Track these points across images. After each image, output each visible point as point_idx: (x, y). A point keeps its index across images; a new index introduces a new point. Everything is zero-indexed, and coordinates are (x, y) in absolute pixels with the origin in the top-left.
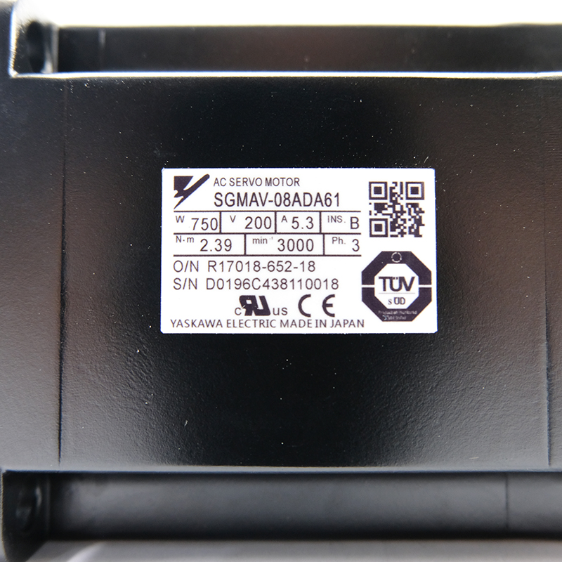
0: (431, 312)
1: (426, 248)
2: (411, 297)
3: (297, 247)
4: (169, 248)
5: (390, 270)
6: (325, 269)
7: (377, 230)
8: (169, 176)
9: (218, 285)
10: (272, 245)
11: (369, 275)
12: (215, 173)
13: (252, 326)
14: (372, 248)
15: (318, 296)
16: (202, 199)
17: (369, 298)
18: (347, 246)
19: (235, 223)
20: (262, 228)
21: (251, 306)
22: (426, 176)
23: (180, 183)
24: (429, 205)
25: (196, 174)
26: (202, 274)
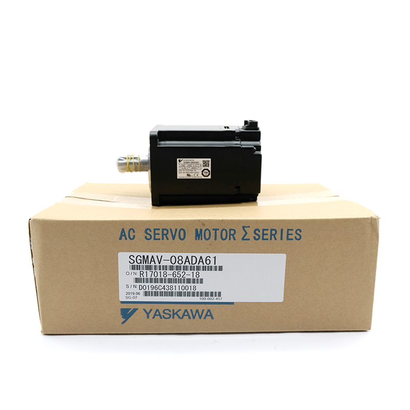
0: (210, 176)
1: (210, 168)
2: (208, 174)
3: (194, 168)
4: (178, 168)
5: (205, 171)
6: (197, 171)
7: (204, 166)
8: (178, 159)
9: (184, 173)
10: (191, 168)
11: (202, 171)
12: (184, 159)
13: (188, 178)
14: (203, 168)
15: (196, 174)
16: (182, 162)
17: (202, 174)
18: (200, 168)
19: (186, 165)
20: (189, 166)
21: (188, 175)
22: (210, 159)
23: (179, 160)
24: (210, 163)
25: (181, 159)
26: (182, 172)
